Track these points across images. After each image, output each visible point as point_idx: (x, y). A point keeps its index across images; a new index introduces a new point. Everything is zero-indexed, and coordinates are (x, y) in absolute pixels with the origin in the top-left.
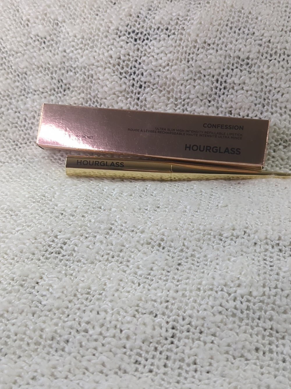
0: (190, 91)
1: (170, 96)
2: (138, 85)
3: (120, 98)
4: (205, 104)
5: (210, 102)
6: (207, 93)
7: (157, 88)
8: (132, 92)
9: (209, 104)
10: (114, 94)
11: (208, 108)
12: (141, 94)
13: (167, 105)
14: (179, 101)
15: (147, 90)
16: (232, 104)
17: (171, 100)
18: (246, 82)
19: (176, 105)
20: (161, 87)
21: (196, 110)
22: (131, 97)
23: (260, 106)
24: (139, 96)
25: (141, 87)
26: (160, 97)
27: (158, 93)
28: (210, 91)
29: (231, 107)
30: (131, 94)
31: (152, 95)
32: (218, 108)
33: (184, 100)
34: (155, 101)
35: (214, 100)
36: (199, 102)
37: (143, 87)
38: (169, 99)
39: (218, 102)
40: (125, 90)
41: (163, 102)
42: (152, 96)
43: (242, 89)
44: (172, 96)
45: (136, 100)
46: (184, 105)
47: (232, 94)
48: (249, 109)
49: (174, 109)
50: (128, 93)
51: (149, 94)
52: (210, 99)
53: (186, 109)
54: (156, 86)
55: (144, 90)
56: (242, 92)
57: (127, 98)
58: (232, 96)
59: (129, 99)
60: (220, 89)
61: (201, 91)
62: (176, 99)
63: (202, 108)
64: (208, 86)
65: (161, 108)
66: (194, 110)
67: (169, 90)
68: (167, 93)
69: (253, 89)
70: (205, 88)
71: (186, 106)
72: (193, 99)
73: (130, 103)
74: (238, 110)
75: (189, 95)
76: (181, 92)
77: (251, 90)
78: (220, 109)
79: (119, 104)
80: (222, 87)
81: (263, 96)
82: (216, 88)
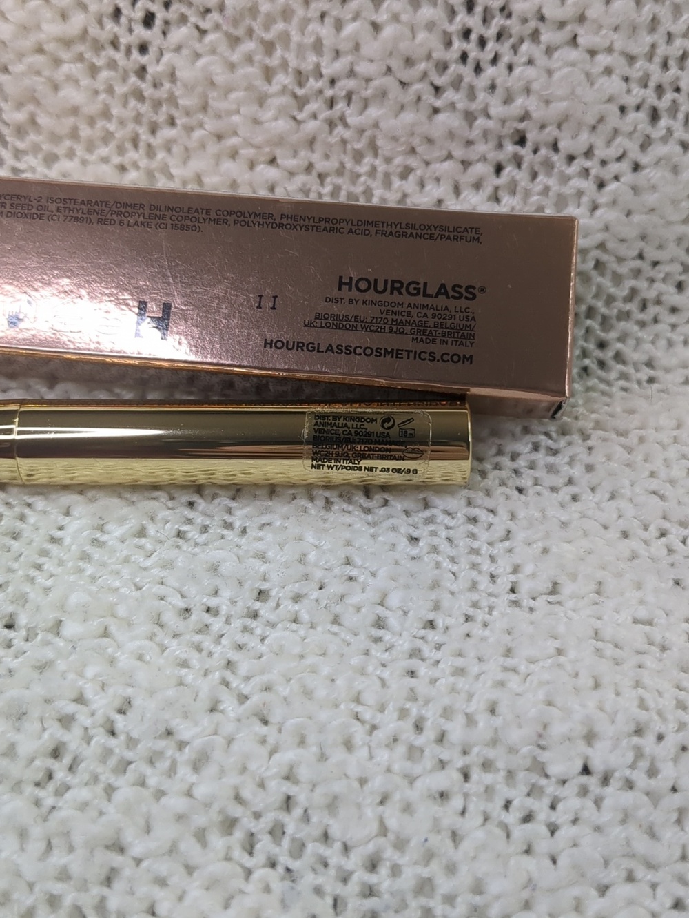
0: (357, 47)
1: (274, 62)
2: (139, 14)
3: (65, 68)
4: (419, 99)
5: (437, 90)
6: (429, 57)
7: (217, 27)
8: (114, 44)
9: (438, 103)
10: (40, 50)
11: (430, 118)
12: (153, 50)
13: (261, 101)
14: (313, 84)
15: (179, 34)
16: (532, 104)
17: (282, 79)
18: (591, 14)
19: (302, 102)
20: (236, 22)
21: (382, 125)
22: (112, 64)
23: (642, 116)
24: (144, 60)
25: (148, 20)
26: (232, 67)
27: (223, 48)
28: (442, 47)
29: (525, 117)
30: (111, 52)
31: (198, 56)
32: (470, 117)
33: (333, 82)
34: (212, 83)
35: (457, 83)
36: (395, 91)
37: (158, 22)
38: (268, 74)
39: (472, 94)
40: (85, 31)
41: (247, 89)
42: (201, 63)
43: (574, 41)
44: (284, 64)
45: (133, 79)
46: (331, 103)
47: (530, 62)
48: (594, 128)
49: (294, 118)
50: (98, 47)
51: (185, 52)
52: (439, 81)
53: (342, 119)
54: (215, 16)
55: (164, 33)
56: (573, 54)
57: (93, 71)
58: (531, 72)
59: (104, 74)
60: (482, 42)
61: (404, 46)
62: (300, 78)
63: (408, 117)
64: (430, 26)
65: (238, 112)
66: (376, 125)
67: (268, 36)
68: (261, 49)
69: (618, 46)
70: (422, 36)
71: (340, 106)
72: (368, 80)
73: (110, 90)
74: (551, 131)
75: (352, 64)
76: (318, 46)
77: (610, 50)
78: (481, 122)
79: (62, 93)
80: (491, 32)
81: (657, 75)
82: (466, 34)
